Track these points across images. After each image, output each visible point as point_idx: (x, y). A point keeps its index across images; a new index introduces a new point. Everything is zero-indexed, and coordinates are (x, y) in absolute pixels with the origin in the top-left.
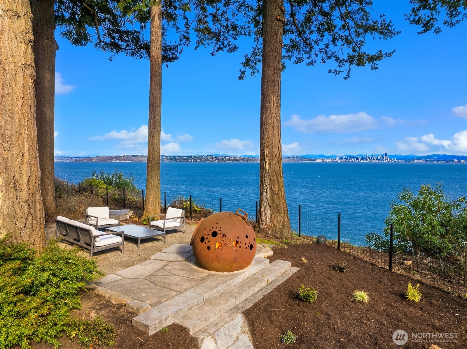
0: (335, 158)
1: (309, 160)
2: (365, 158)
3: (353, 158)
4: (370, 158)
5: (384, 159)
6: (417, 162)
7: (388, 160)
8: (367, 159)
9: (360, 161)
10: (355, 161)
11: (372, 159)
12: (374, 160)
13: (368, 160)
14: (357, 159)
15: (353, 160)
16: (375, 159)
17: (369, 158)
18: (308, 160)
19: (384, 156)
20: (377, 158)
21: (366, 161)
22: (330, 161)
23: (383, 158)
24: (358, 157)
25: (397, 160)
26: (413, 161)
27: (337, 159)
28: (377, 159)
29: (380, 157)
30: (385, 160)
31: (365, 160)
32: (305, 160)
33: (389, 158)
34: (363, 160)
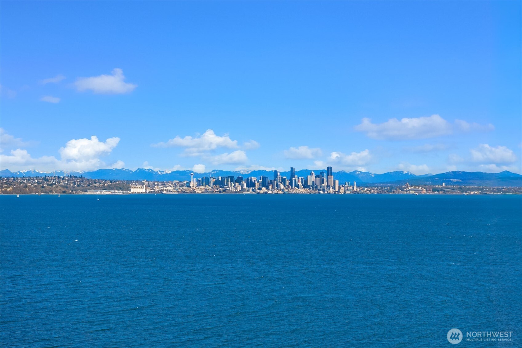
0: (185, 182)
1: (109, 188)
2: (271, 183)
3: (239, 180)
4: (287, 182)
5: (325, 184)
6: (412, 192)
7: (334, 188)
8: (278, 185)
9: (260, 189)
10: (243, 190)
11: (291, 183)
12: (298, 187)
13: (282, 186)
14: (251, 184)
15: (239, 188)
16: (300, 183)
17: (283, 181)
18: (105, 188)
19: (325, 174)
20: (306, 181)
21: (275, 191)
22: (172, 189)
23: (322, 182)
24: (254, 179)
25: (358, 186)
26: (402, 189)
27: (194, 184)
28: (305, 186)
29: (314, 177)
30: (328, 186)
31: (273, 188)
32: (96, 188)
33: (337, 182)
34: (267, 188)
